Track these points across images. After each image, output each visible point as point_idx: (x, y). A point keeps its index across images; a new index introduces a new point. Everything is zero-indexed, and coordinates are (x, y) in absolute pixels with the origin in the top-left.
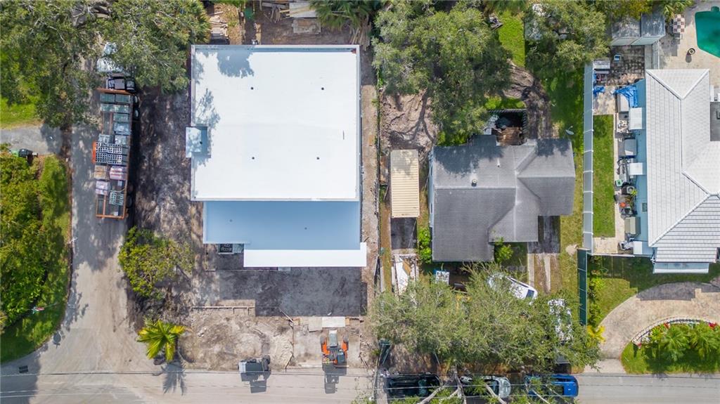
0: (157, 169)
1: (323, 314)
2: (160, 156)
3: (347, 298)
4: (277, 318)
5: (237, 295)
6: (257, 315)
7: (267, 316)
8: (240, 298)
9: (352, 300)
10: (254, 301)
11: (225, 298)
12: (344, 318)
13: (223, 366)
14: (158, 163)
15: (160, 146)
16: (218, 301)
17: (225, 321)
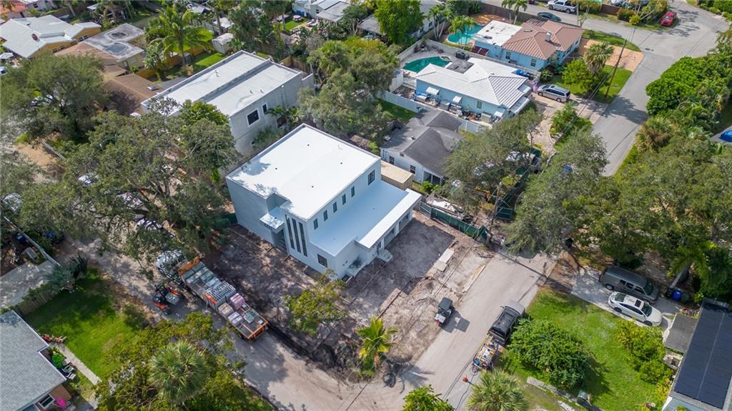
0: (256, 293)
1: (437, 258)
2: (249, 285)
3: (436, 240)
4: (419, 283)
5: (384, 296)
6: (408, 294)
7: (413, 288)
8: (388, 296)
9: (438, 239)
10: (397, 289)
11: (380, 304)
12: (448, 249)
13: (430, 338)
14: (252, 290)
15: (244, 282)
16: (379, 310)
17: (397, 315)
